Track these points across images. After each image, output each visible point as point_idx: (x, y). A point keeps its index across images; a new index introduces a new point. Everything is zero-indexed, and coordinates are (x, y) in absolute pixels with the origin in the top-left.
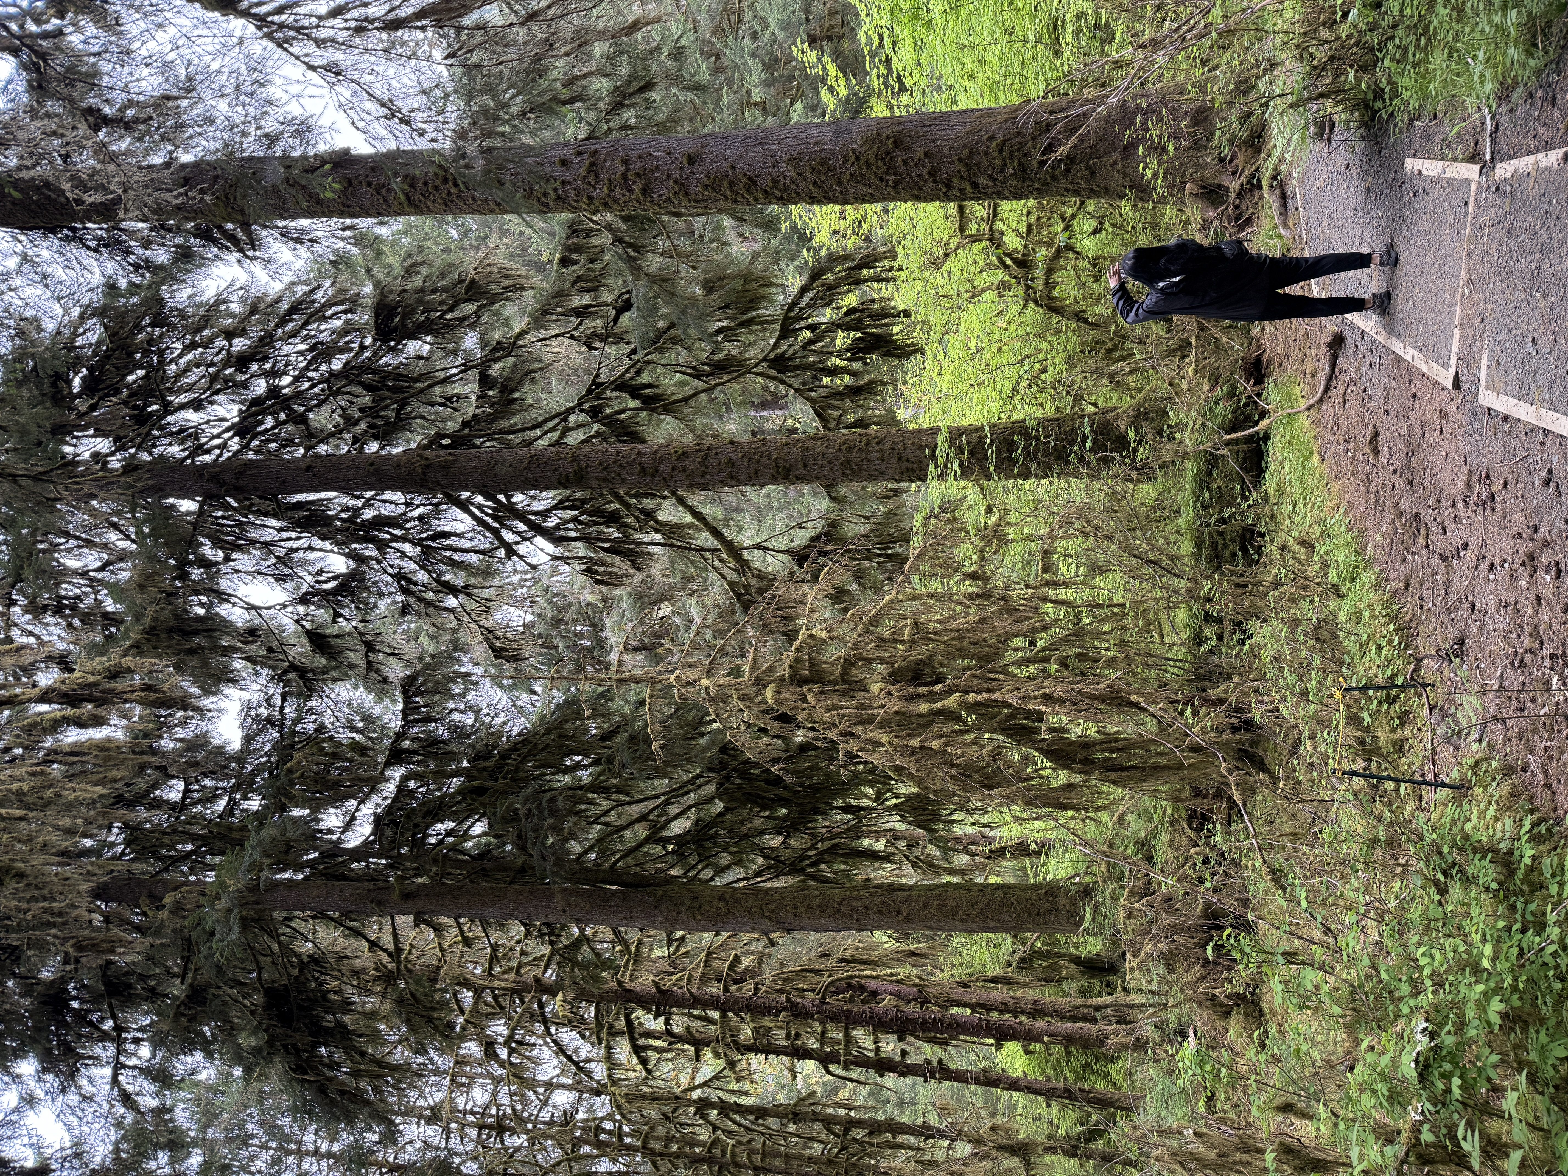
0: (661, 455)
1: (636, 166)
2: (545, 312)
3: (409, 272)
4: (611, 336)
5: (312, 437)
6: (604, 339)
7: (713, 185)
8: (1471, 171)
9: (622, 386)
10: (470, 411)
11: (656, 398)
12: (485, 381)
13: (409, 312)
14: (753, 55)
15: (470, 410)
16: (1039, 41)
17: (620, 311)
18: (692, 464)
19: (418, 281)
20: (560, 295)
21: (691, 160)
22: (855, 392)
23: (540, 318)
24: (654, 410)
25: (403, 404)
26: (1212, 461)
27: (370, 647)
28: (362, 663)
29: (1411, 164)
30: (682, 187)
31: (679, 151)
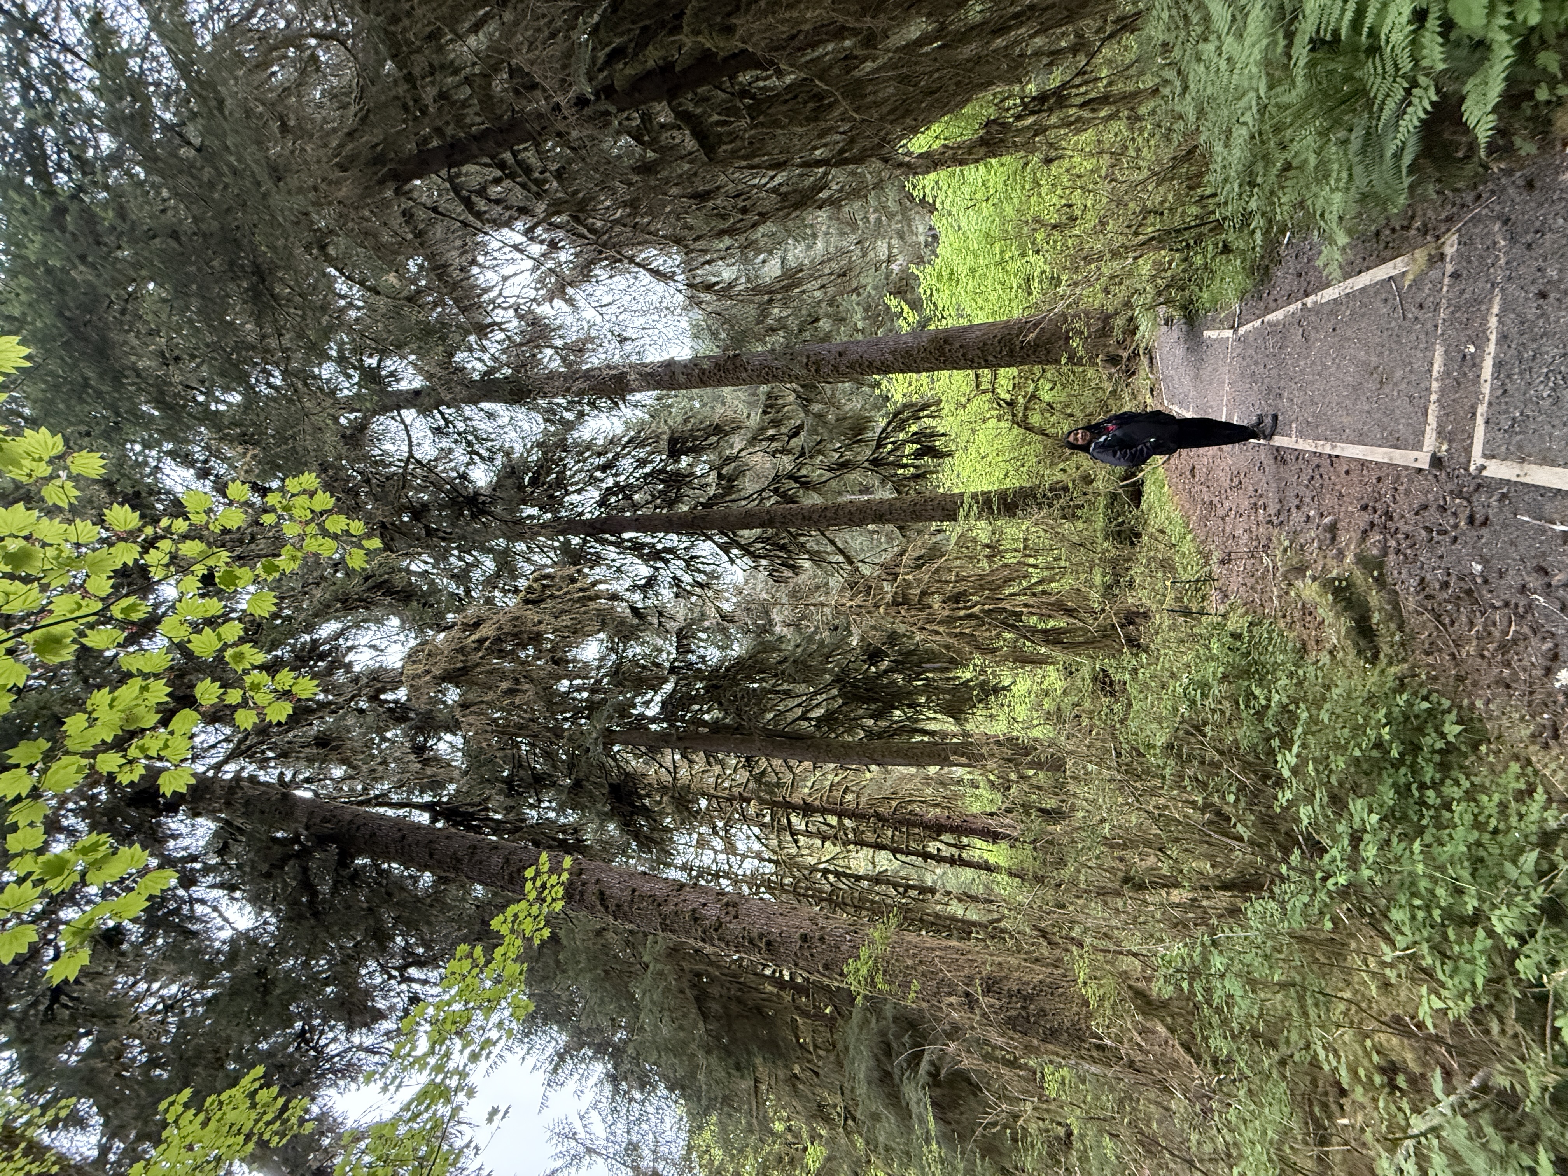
0: (813, 509)
1: (813, 359)
2: (754, 438)
3: (686, 421)
4: (785, 451)
5: (635, 506)
6: (781, 453)
7: (851, 366)
8: (1229, 333)
9: (791, 477)
10: (711, 493)
11: (808, 483)
12: (720, 477)
13: (684, 442)
14: (858, 304)
15: (711, 491)
16: (1020, 287)
17: (791, 438)
18: (829, 514)
19: (689, 426)
20: (763, 429)
21: (840, 354)
22: (915, 477)
23: (752, 441)
24: (808, 489)
25: (679, 490)
26: (1114, 496)
27: (660, 614)
28: (656, 621)
29: (1206, 333)
30: (835, 368)
31: (834, 350)
